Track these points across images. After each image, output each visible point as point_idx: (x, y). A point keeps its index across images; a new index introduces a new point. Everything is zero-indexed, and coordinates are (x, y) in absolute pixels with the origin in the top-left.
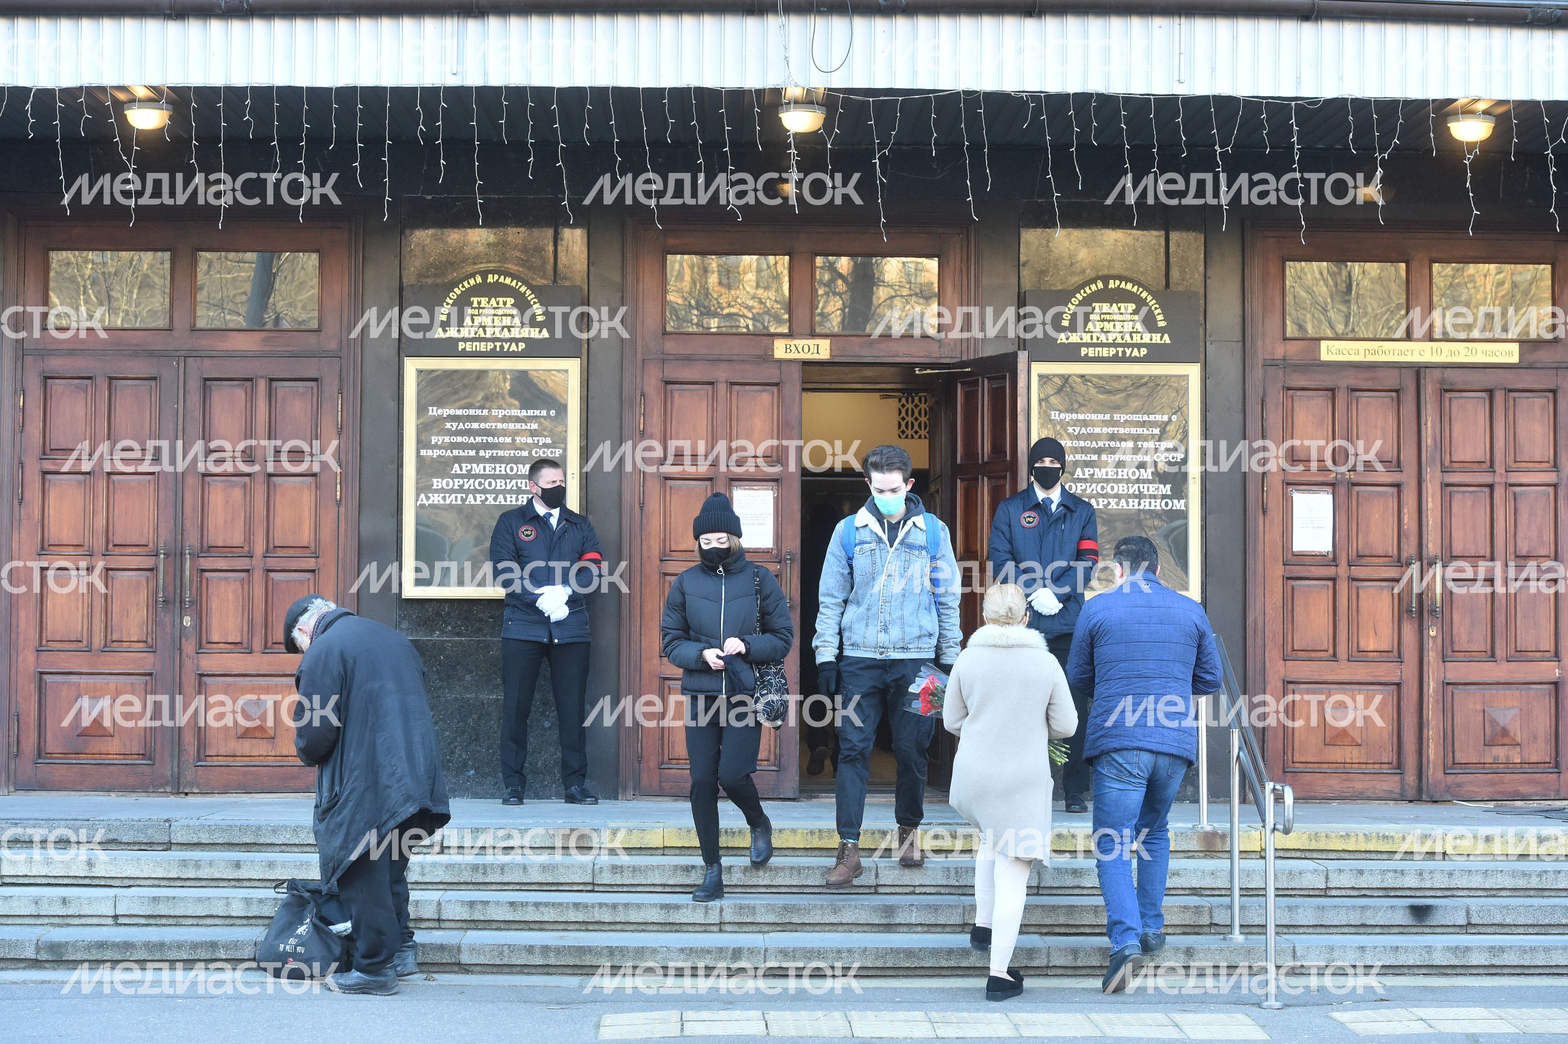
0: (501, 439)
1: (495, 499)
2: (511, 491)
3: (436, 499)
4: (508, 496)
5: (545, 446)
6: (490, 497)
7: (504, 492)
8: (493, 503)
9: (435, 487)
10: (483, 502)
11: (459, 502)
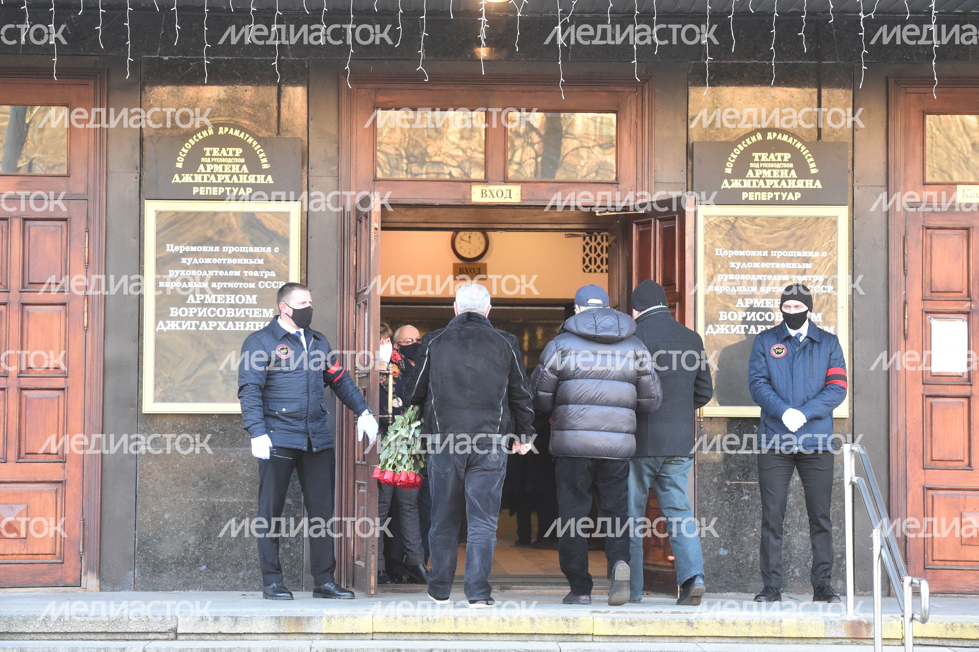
0: (231, 273)
1: (226, 326)
2: (240, 319)
3: (173, 325)
4: (237, 323)
5: (270, 279)
6: (221, 324)
7: (234, 319)
8: (224, 329)
9: (172, 315)
10: (215, 328)
11: (194, 328)
